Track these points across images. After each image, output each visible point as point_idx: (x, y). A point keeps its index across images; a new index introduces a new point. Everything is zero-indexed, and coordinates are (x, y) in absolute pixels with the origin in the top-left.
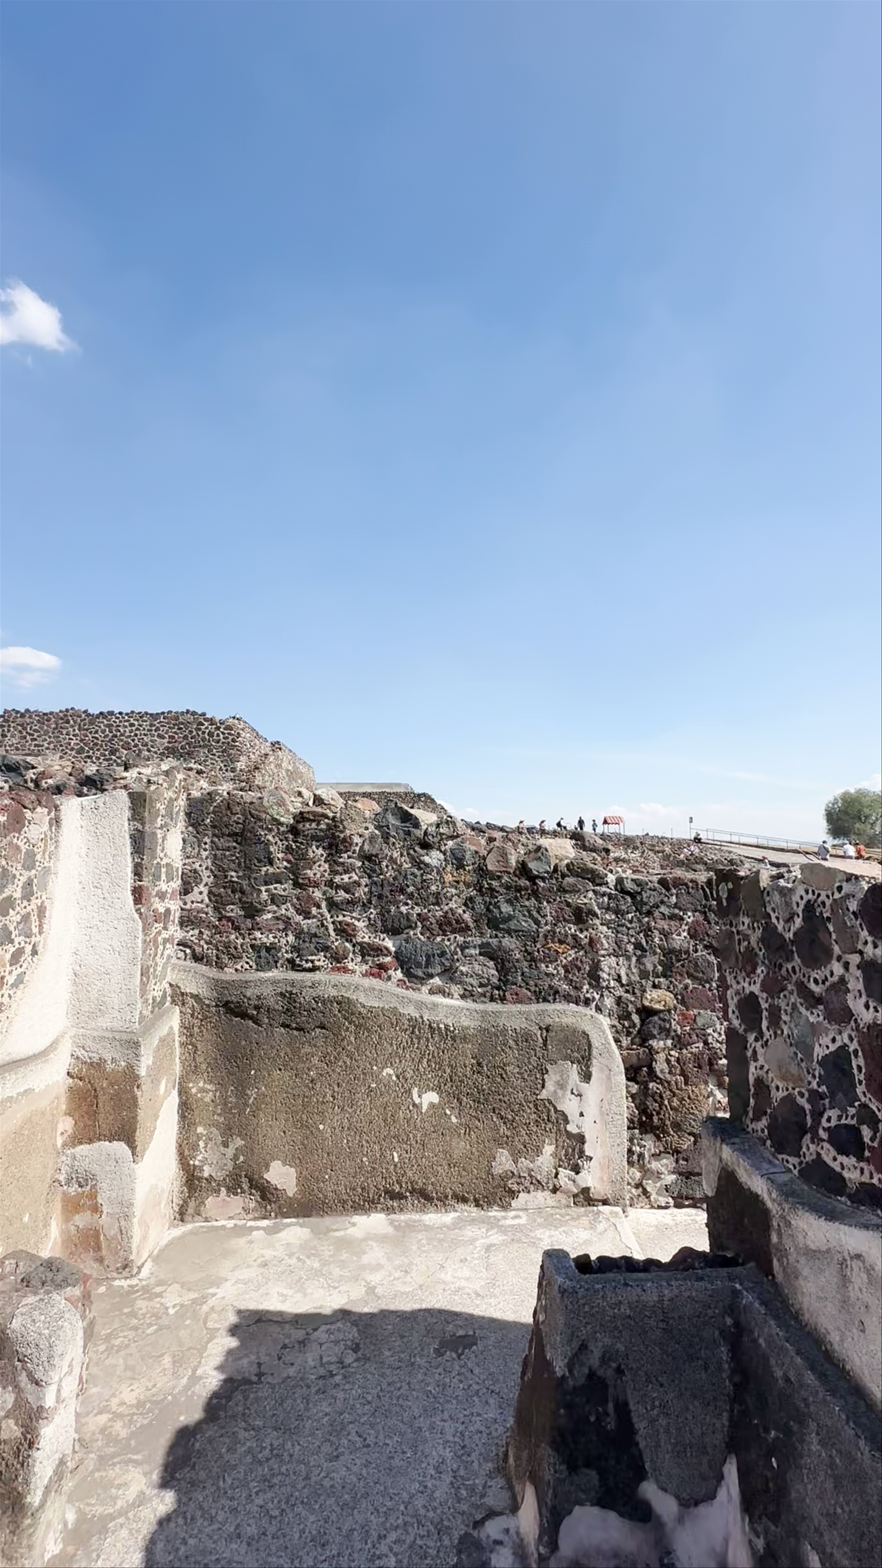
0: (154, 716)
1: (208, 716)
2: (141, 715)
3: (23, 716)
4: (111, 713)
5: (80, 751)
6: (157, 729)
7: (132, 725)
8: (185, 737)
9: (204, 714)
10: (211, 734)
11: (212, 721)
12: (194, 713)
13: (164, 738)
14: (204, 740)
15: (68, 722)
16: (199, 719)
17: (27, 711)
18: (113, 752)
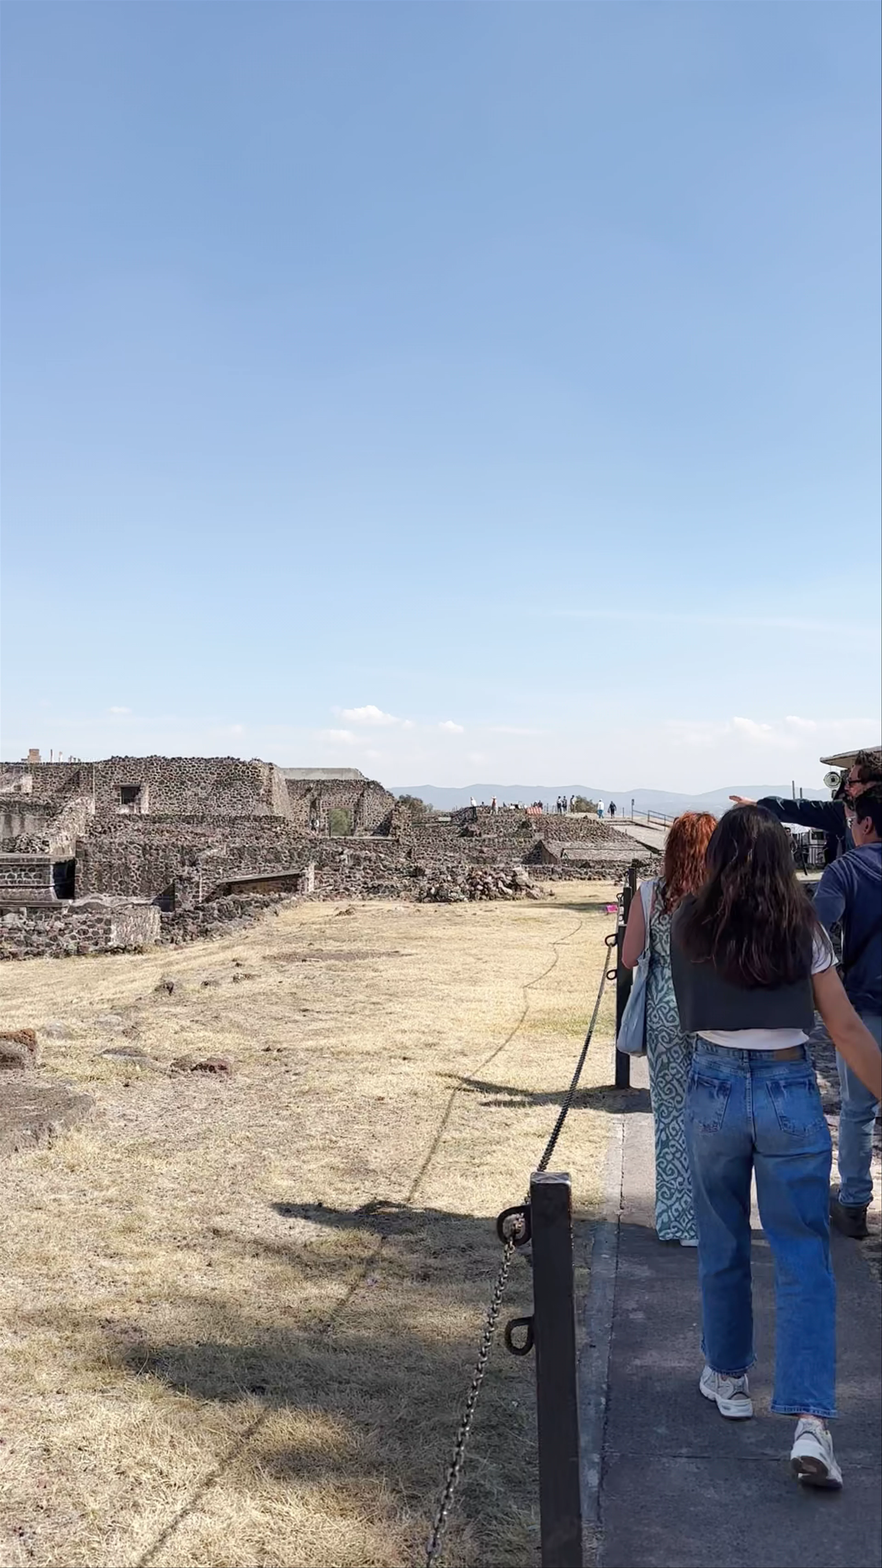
0: (207, 761)
1: (241, 760)
2: (200, 760)
3: (124, 760)
4: (180, 758)
5: (162, 783)
6: (210, 769)
7: (194, 766)
8: (228, 774)
9: (238, 759)
10: (243, 772)
11: (243, 763)
12: (232, 759)
13: (213, 774)
14: (239, 775)
15: (153, 764)
16: (234, 762)
17: (127, 757)
18: (182, 783)
